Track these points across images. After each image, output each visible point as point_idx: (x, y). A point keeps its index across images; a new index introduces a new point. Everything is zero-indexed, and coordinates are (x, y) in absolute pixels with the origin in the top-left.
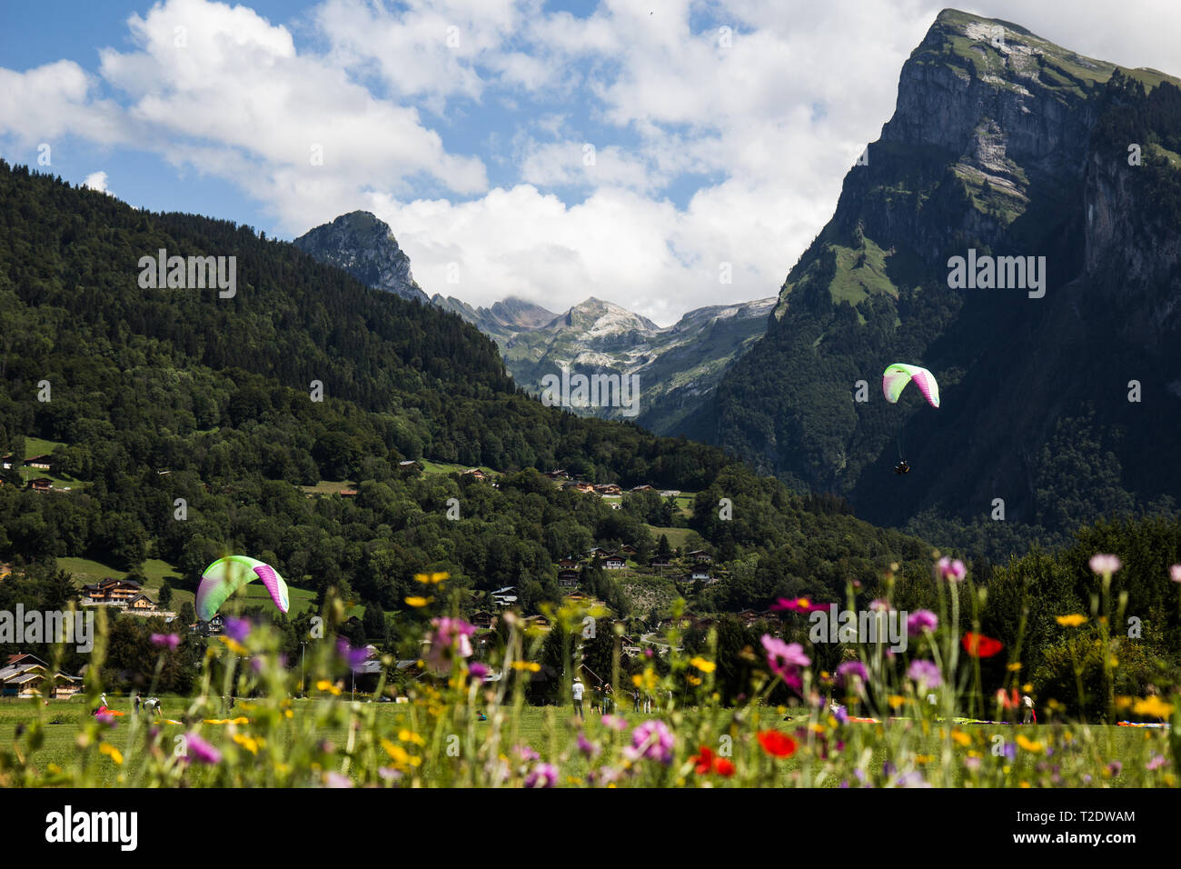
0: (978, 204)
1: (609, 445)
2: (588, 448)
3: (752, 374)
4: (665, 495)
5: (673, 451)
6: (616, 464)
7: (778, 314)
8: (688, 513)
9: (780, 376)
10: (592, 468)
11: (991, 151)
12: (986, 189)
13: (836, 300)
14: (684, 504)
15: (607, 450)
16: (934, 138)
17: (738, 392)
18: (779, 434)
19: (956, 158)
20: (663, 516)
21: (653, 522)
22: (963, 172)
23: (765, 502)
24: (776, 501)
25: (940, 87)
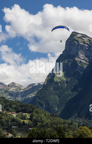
0: (79, 64)
1: (14, 105)
2: (10, 106)
3: (41, 94)
4: (24, 114)
5: (26, 106)
6: (15, 109)
7: (45, 84)
8: (29, 117)
9: (45, 94)
10: (11, 109)
11: (82, 56)
12: (81, 62)
13: (55, 81)
14: (28, 116)
15: (14, 106)
16: (72, 53)
17: (38, 97)
18: (45, 104)
19: (75, 57)
20: (24, 118)
21: (22, 119)
22: (77, 59)
23: (43, 115)
24: (45, 115)
25: (72, 45)
